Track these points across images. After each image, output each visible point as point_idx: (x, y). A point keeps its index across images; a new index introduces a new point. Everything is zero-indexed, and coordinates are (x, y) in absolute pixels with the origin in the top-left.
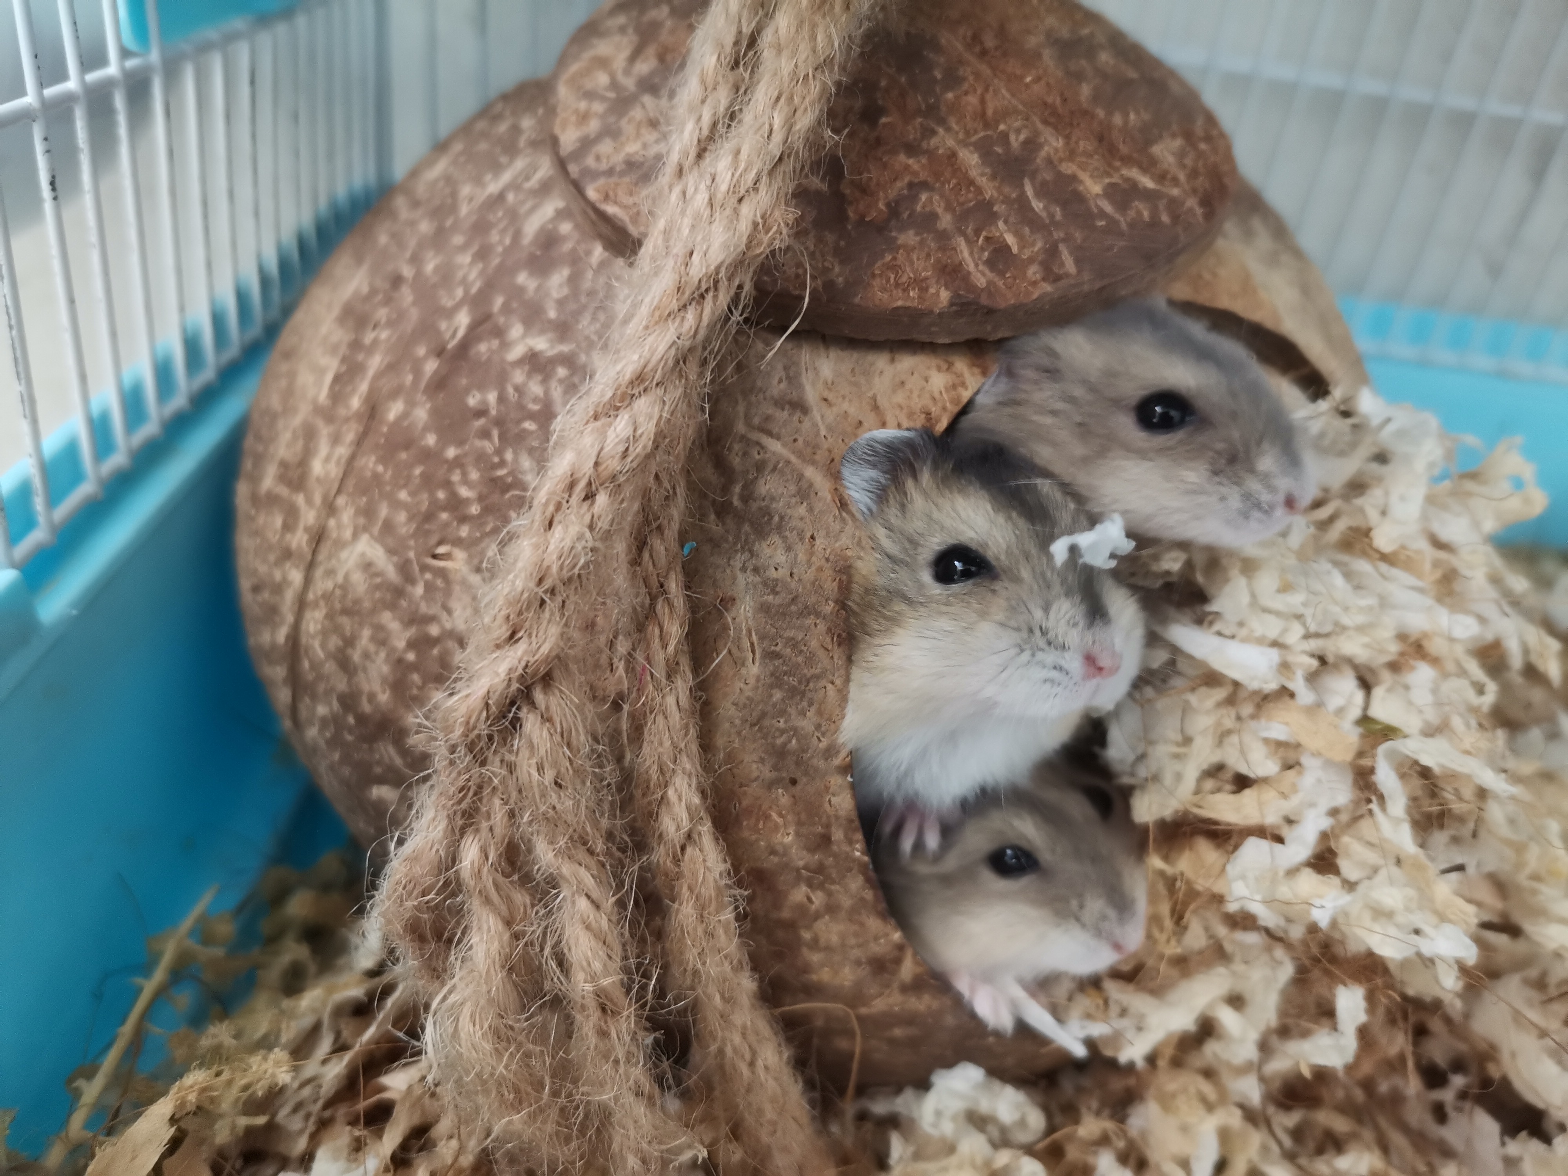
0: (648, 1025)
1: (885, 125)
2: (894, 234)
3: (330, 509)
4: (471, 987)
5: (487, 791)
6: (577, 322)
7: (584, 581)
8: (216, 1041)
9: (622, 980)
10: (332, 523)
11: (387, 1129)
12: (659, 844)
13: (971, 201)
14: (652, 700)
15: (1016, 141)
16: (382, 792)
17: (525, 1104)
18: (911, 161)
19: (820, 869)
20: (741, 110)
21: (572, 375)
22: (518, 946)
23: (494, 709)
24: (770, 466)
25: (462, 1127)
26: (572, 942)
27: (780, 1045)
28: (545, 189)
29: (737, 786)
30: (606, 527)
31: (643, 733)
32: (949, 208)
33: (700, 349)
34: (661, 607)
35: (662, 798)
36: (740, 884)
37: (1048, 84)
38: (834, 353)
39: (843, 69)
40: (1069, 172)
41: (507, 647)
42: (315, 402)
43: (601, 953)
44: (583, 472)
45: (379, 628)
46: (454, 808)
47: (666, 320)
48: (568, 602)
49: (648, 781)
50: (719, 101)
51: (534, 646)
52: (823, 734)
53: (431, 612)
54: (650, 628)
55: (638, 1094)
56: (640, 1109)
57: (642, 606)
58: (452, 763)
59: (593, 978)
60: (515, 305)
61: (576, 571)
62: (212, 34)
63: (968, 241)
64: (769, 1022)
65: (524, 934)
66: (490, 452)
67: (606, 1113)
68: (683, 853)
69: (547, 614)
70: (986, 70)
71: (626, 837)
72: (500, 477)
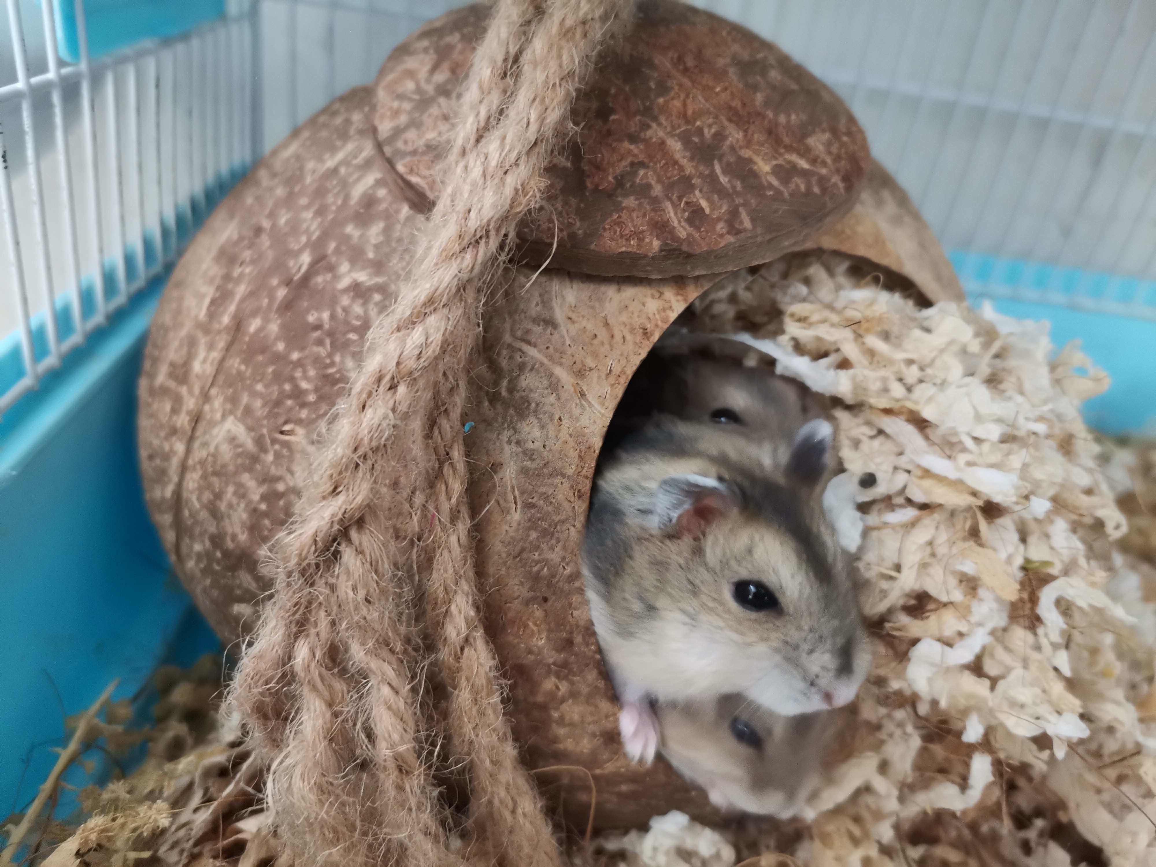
0: (434, 782)
1: (614, 120)
2: (619, 199)
3: (206, 397)
4: (302, 753)
5: (314, 606)
6: (389, 261)
7: (389, 450)
8: (114, 795)
9: (414, 747)
10: (207, 408)
11: (241, 861)
12: (445, 646)
13: (675, 176)
14: (440, 538)
15: (708, 133)
16: (242, 609)
17: (341, 841)
18: (632, 147)
19: (565, 665)
20: (507, 108)
21: (385, 299)
22: (337, 722)
23: (320, 544)
24: (529, 366)
25: (296, 859)
26: (377, 719)
27: (535, 797)
28: (368, 164)
29: (503, 603)
30: (405, 410)
31: (432, 563)
32: (659, 181)
33: (476, 280)
34: (447, 469)
35: (447, 611)
36: (504, 675)
37: (732, 93)
38: (577, 285)
39: (581, 80)
40: (747, 156)
41: (331, 498)
42: (196, 319)
43: (398, 727)
44: (389, 369)
45: (240, 486)
46: (290, 619)
47: (451, 259)
48: (376, 466)
49: (436, 599)
50: (493, 101)
51: (351, 497)
52: (567, 564)
53: (279, 473)
54: (439, 485)
55: (427, 833)
56: (428, 846)
57: (433, 469)
58: (289, 585)
59: (392, 746)
60: (344, 248)
61: (383, 441)
62: (127, 50)
63: (673, 204)
64: (527, 781)
65: (342, 713)
66: (324, 355)
67: (403, 848)
68: (462, 653)
69: (360, 474)
70: (687, 83)
71: (420, 642)
72: (331, 374)
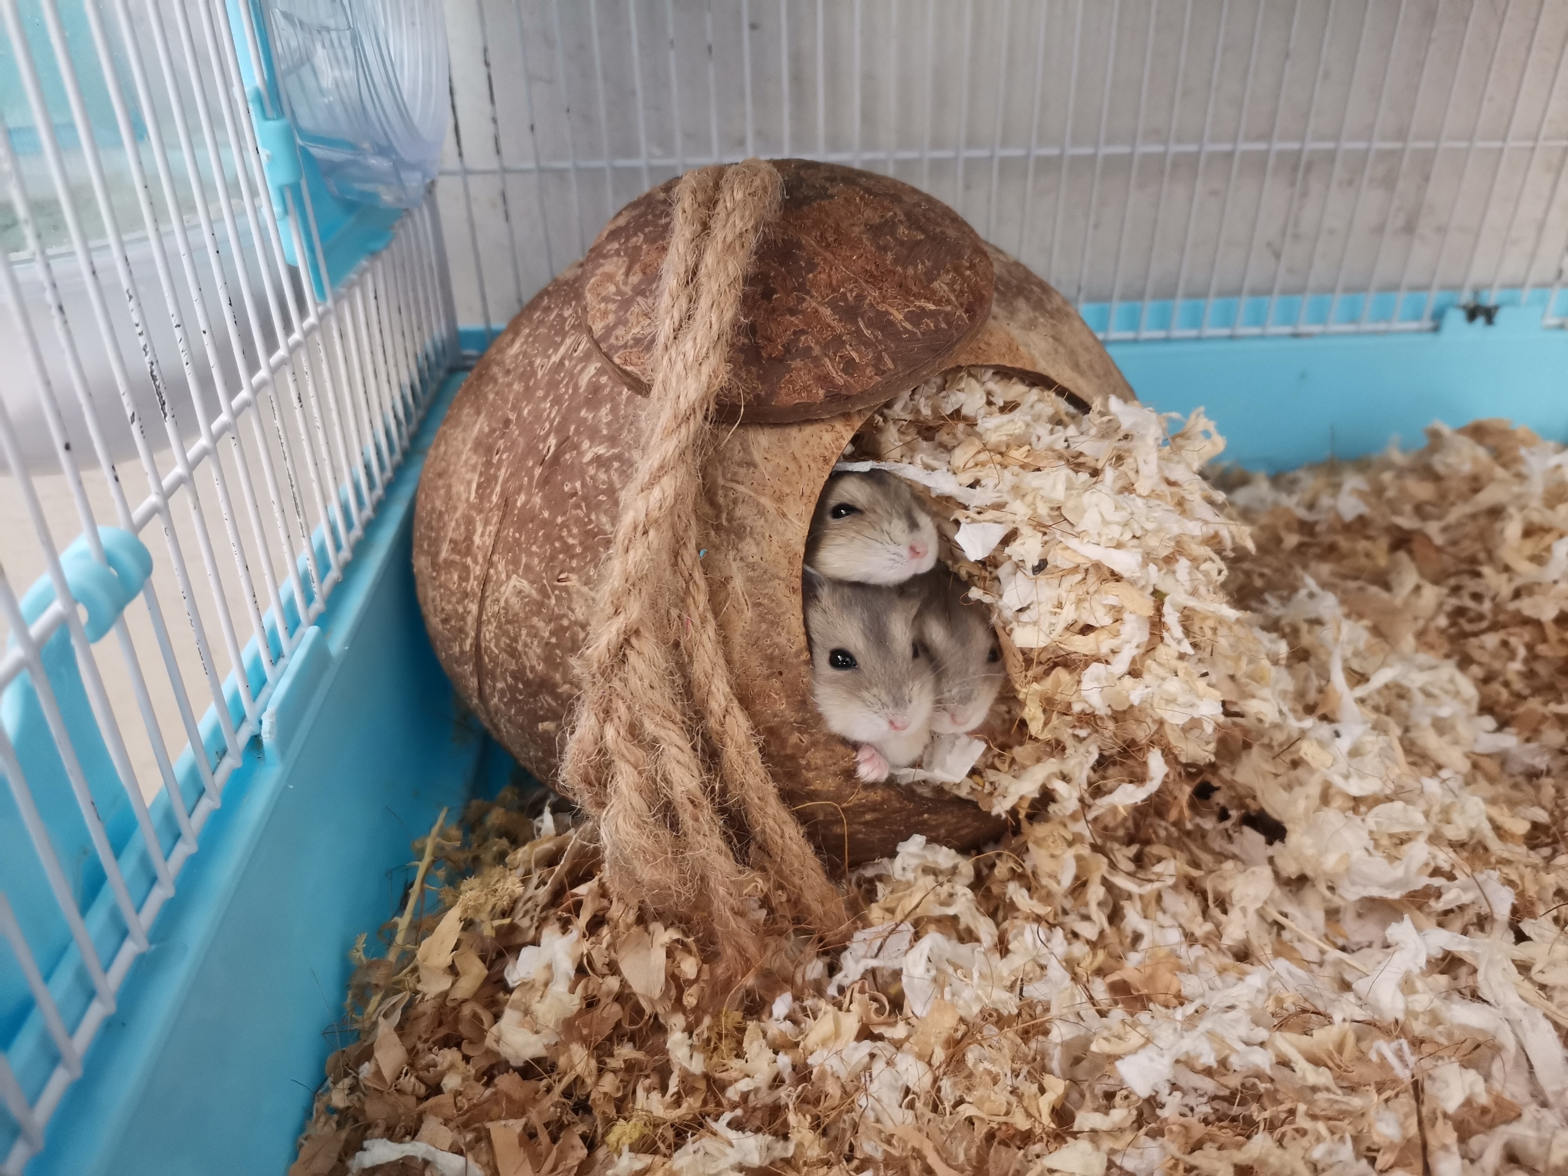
0: (719, 812)
1: (776, 299)
2: (789, 363)
3: (491, 564)
4: (622, 803)
5: (614, 697)
6: (620, 434)
7: (649, 577)
9: (701, 787)
10: (492, 571)
11: (581, 914)
12: (711, 716)
13: (829, 336)
14: (695, 638)
15: (851, 297)
16: (547, 726)
17: (659, 863)
18: (793, 319)
19: (804, 721)
20: (694, 312)
21: (623, 466)
22: (643, 778)
23: (612, 651)
24: (741, 500)
26: (671, 771)
28: (587, 357)
29: (750, 681)
30: (656, 548)
31: (693, 657)
32: (817, 343)
33: (692, 446)
34: (692, 587)
35: (709, 691)
36: (759, 734)
37: (867, 258)
38: (767, 431)
40: (884, 309)
41: (614, 618)
42: (468, 501)
43: (688, 775)
44: (640, 521)
45: (531, 628)
46: (598, 709)
47: (671, 434)
48: (642, 590)
49: (700, 683)
50: (682, 307)
51: (628, 615)
53: (562, 612)
54: (688, 599)
57: (682, 589)
59: (685, 788)
60: (582, 429)
61: (644, 572)
63: (830, 359)
64: (789, 814)
65: (645, 771)
66: (582, 516)
68: (725, 720)
69: (632, 598)
70: (829, 256)
71: (693, 714)
72: (591, 530)
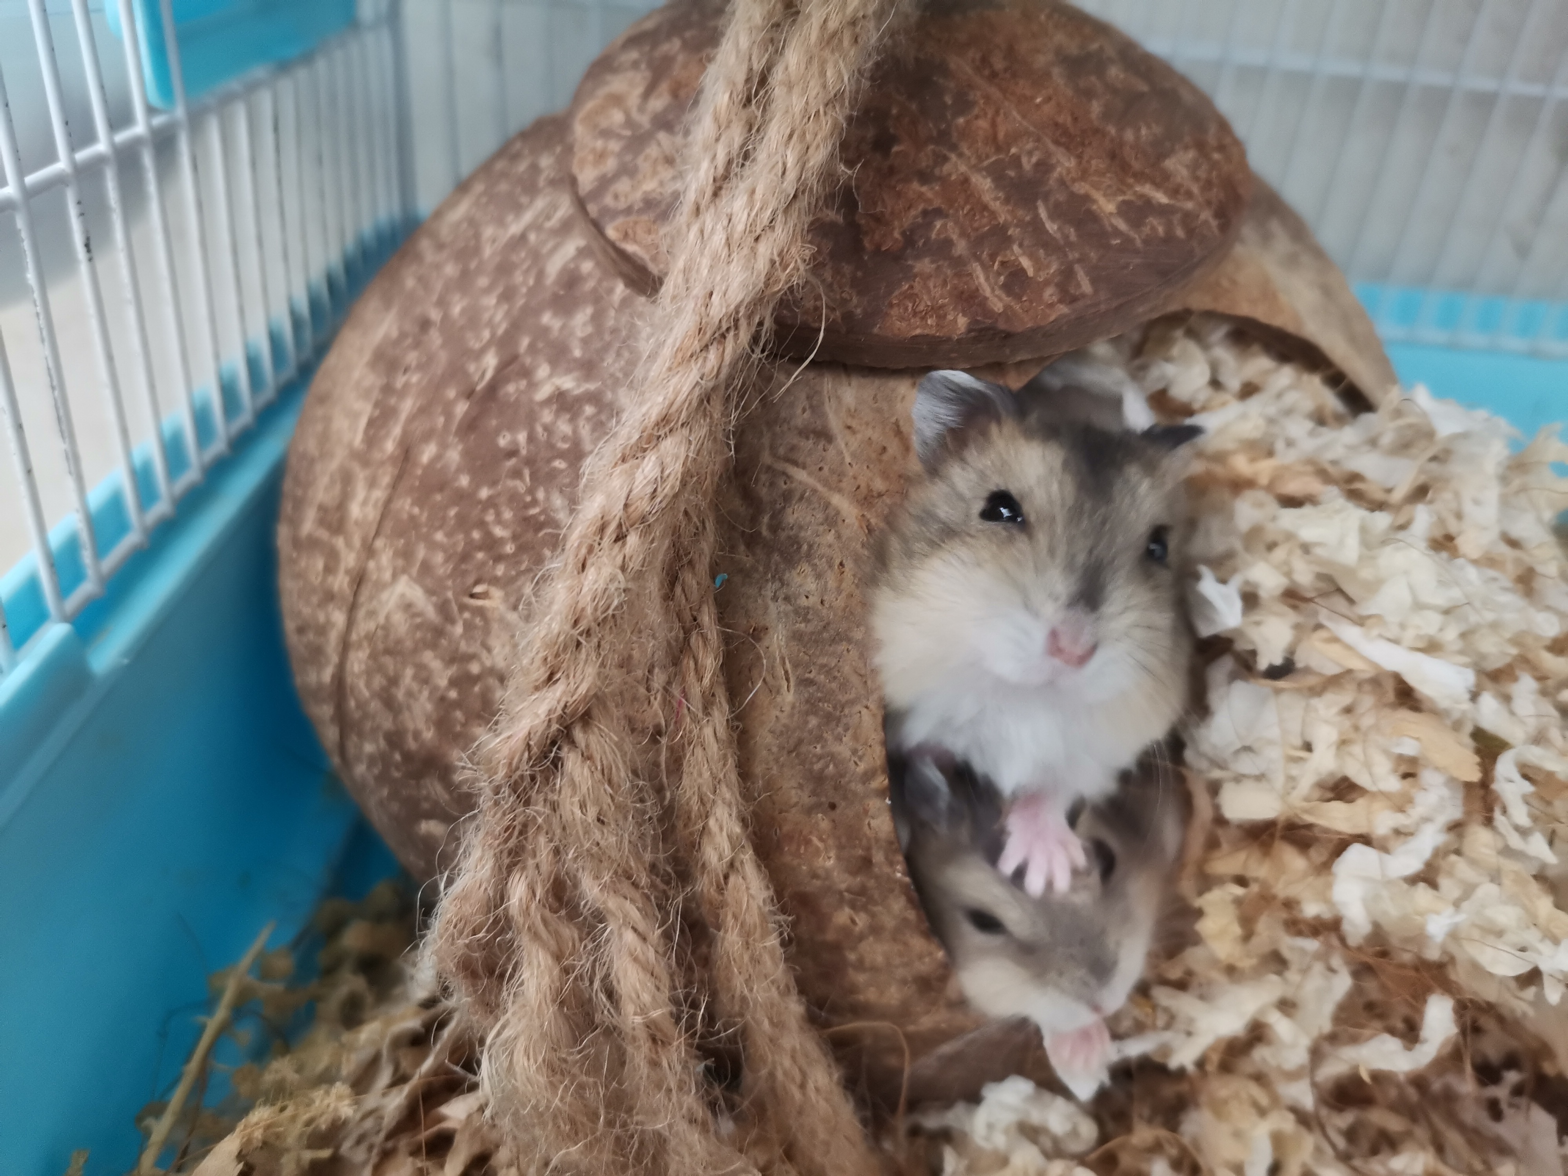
0: (699, 1053)
1: (897, 153)
2: (910, 262)
3: (369, 551)
4: (524, 1022)
5: (531, 831)
6: (602, 360)
7: (619, 620)
8: (278, 1077)
9: (671, 1011)
10: (371, 565)
11: (448, 1159)
12: (703, 873)
13: (984, 226)
14: (690, 733)
15: (1027, 164)
16: (431, 827)
17: (581, 1135)
18: (924, 189)
19: (862, 891)
20: (754, 149)
21: (599, 412)
22: (569, 979)
23: (535, 749)
24: (797, 495)
25: (521, 1157)
26: (621, 975)
27: (829, 1066)
28: (565, 229)
29: (777, 812)
30: (637, 567)
31: (682, 764)
32: (963, 234)
33: (723, 386)
34: (695, 640)
35: (704, 828)
36: (783, 910)
37: (1059, 105)
38: (855, 381)
39: (854, 103)
40: (1082, 192)
41: (545, 689)
42: (350, 445)
43: (649, 984)
44: (614, 514)
45: (421, 667)
46: (500, 847)
47: (689, 361)
48: (602, 643)
49: (689, 812)
50: (733, 140)
51: (572, 686)
52: (860, 758)
53: (471, 650)
54: (685, 661)
55: (692, 1121)
56: (695, 1137)
57: (677, 640)
58: (497, 803)
59: (642, 1010)
60: (540, 345)
61: (610, 612)
62: (234, 84)
63: (983, 265)
64: (818, 1044)
65: (573, 967)
66: (522, 491)
67: (661, 1141)
68: (726, 883)
69: (583, 655)
70: (996, 93)
71: (669, 869)
72: (533, 516)
